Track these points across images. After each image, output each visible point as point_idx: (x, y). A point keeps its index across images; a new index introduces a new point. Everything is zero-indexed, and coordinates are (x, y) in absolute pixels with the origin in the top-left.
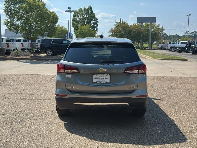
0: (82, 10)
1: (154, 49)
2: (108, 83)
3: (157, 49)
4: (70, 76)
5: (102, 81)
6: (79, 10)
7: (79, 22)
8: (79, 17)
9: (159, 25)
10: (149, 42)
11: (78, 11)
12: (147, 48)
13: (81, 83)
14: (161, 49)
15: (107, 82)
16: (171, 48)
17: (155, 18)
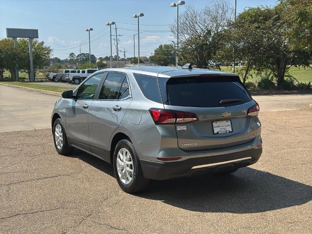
1: (42, 81)
2: (231, 132)
3: (46, 81)
4: (184, 128)
9: (43, 43)
10: (29, 69)
12: (26, 80)
14: (53, 80)
16: (74, 79)
17: (37, 31)
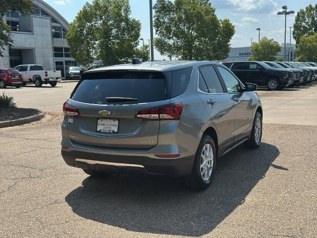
0: (312, 9)
2: (116, 132)
4: (71, 120)
5: (107, 130)
6: (307, 8)
7: (306, 30)
8: (307, 21)
11: (305, 10)
13: (83, 131)
15: (113, 131)
